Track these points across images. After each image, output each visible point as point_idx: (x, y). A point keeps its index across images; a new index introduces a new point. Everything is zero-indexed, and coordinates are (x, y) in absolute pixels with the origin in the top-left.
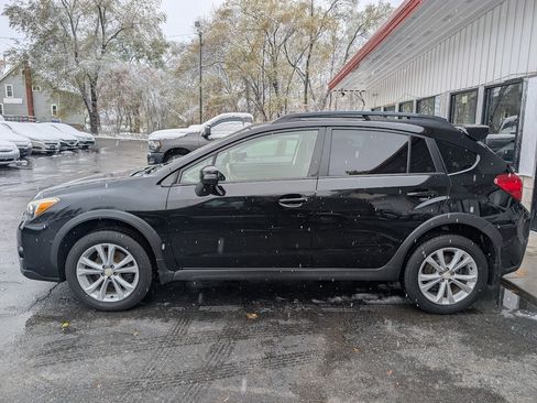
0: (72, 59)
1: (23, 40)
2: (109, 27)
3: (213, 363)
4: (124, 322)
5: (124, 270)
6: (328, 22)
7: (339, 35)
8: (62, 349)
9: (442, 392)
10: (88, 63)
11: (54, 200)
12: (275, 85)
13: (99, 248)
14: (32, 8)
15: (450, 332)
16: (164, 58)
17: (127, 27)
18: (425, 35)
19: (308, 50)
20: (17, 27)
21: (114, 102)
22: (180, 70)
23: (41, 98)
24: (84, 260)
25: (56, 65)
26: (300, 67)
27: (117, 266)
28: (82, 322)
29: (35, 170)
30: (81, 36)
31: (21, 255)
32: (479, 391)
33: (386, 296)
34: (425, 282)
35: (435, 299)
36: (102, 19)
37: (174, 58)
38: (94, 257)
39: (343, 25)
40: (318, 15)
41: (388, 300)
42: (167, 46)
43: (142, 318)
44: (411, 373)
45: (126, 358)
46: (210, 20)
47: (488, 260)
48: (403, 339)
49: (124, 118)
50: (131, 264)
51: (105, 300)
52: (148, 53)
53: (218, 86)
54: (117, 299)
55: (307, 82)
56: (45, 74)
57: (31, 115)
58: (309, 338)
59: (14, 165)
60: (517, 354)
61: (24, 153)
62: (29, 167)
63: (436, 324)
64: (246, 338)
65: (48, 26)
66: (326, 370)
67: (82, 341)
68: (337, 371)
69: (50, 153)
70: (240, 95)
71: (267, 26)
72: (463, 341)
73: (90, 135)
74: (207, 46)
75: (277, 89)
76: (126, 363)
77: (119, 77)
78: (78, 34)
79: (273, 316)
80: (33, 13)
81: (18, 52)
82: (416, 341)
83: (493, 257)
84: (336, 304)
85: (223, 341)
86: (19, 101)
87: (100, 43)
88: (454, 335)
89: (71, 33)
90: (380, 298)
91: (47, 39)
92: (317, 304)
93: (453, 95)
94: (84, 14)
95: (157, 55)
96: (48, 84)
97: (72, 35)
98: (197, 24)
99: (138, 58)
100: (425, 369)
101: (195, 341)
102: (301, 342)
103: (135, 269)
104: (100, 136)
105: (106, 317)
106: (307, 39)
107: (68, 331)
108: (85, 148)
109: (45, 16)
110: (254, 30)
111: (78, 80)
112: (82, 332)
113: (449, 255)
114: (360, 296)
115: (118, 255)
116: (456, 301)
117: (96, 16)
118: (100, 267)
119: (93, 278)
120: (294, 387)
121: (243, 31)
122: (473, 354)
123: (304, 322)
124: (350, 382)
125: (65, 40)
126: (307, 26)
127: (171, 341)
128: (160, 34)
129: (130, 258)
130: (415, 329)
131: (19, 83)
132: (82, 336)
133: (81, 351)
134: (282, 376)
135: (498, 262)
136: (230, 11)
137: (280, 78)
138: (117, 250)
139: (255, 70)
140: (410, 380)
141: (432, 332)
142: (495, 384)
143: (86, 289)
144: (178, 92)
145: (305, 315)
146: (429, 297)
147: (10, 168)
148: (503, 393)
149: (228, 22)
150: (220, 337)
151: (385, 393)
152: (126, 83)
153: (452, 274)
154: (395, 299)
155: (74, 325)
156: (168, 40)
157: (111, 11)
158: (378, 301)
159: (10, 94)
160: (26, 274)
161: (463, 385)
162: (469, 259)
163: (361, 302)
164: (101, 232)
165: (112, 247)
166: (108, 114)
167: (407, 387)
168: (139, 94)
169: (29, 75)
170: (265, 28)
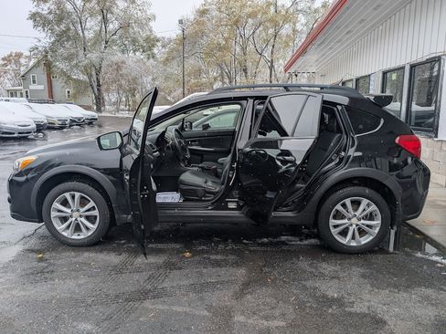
0: (81, 52)
1: (44, 39)
2: (111, 27)
3: (149, 287)
4: (86, 254)
5: (88, 213)
6: (289, 17)
7: (299, 27)
8: (32, 274)
9: (333, 315)
10: (94, 56)
11: (33, 158)
12: (245, 70)
13: (67, 195)
14: (50, 13)
15: (354, 268)
16: (155, 51)
17: (125, 26)
18: (360, 22)
19: (272, 40)
20: (40, 28)
21: (114, 87)
22: (167, 60)
23: (58, 84)
24: (57, 205)
25: (69, 58)
26: (266, 55)
27: (82, 210)
28: (54, 254)
29: (49, 141)
30: (89, 35)
31: (9, 201)
32: (365, 315)
33: (306, 239)
34: (335, 227)
35: (344, 241)
36: (105, 20)
37: (163, 50)
38: (65, 203)
39: (302, 19)
40: (280, 11)
41: (306, 242)
42: (158, 41)
43: (101, 252)
44: (310, 300)
45: (81, 282)
46: (192, 17)
47: (391, 209)
48: (311, 273)
49: (124, 99)
50: (94, 208)
51: (73, 237)
52: (143, 47)
53: (198, 72)
54: (82, 237)
55: (271, 67)
56: (61, 65)
57: (51, 99)
58: (232, 270)
59: (32, 137)
60: (408, 287)
61: (40, 128)
62: (44, 138)
63: (343, 261)
64: (180, 269)
65: (63, 27)
66: (239, 295)
67: (51, 268)
68: (249, 296)
69: (61, 128)
70: (215, 79)
71: (237, 21)
72: (364, 276)
73: (94, 114)
74: (188, 40)
75: (246, 73)
76: (79, 286)
77: (118, 67)
78: (86, 32)
79: (207, 252)
80: (51, 17)
81: (40, 48)
82: (323, 275)
83: (395, 205)
84: (263, 244)
85: (161, 271)
86: (41, 87)
87: (104, 40)
88: (356, 271)
89: (80, 32)
90: (301, 240)
91: (62, 38)
92: (245, 244)
93: (385, 74)
94: (91, 16)
95: (150, 49)
96: (63, 73)
97: (81, 34)
98: (181, 22)
99: (134, 51)
100: (324, 296)
101: (138, 270)
102: (224, 273)
103: (96, 213)
104: (103, 114)
105: (73, 250)
106: (271, 31)
107: (41, 260)
108: (90, 123)
109: (60, 19)
110: (226, 25)
111: (86, 70)
112: (52, 261)
113: (356, 204)
114: (284, 238)
115: (83, 202)
116: (363, 243)
117: (100, 18)
118: (69, 211)
119: (64, 219)
120: (209, 308)
121: (218, 26)
122: (368, 286)
123: (232, 258)
124: (257, 305)
125: (76, 38)
126: (271, 20)
127: (119, 270)
128: (151, 31)
129: (92, 204)
130: (324, 265)
131: (41, 74)
132: (51, 264)
133: (47, 275)
134: (202, 299)
135: (400, 210)
136: (207, 10)
137: (249, 64)
138: (82, 198)
139: (228, 58)
140: (309, 305)
141: (338, 268)
142: (381, 310)
143: (58, 228)
144: (167, 78)
145: (233, 252)
146: (339, 239)
147: (29, 140)
148: (386, 318)
149: (205, 19)
150: (159, 268)
151: (284, 315)
152: (124, 71)
153: (359, 220)
154: (313, 241)
155: (47, 256)
156: (159, 35)
157: (112, 13)
158: (298, 243)
159: (34, 82)
160: (13, 216)
161: (353, 310)
162: (373, 207)
163: (284, 243)
164: (70, 183)
165: (77, 195)
166: (110, 97)
167: (304, 310)
168: (135, 80)
169: (48, 66)
170: (236, 23)
